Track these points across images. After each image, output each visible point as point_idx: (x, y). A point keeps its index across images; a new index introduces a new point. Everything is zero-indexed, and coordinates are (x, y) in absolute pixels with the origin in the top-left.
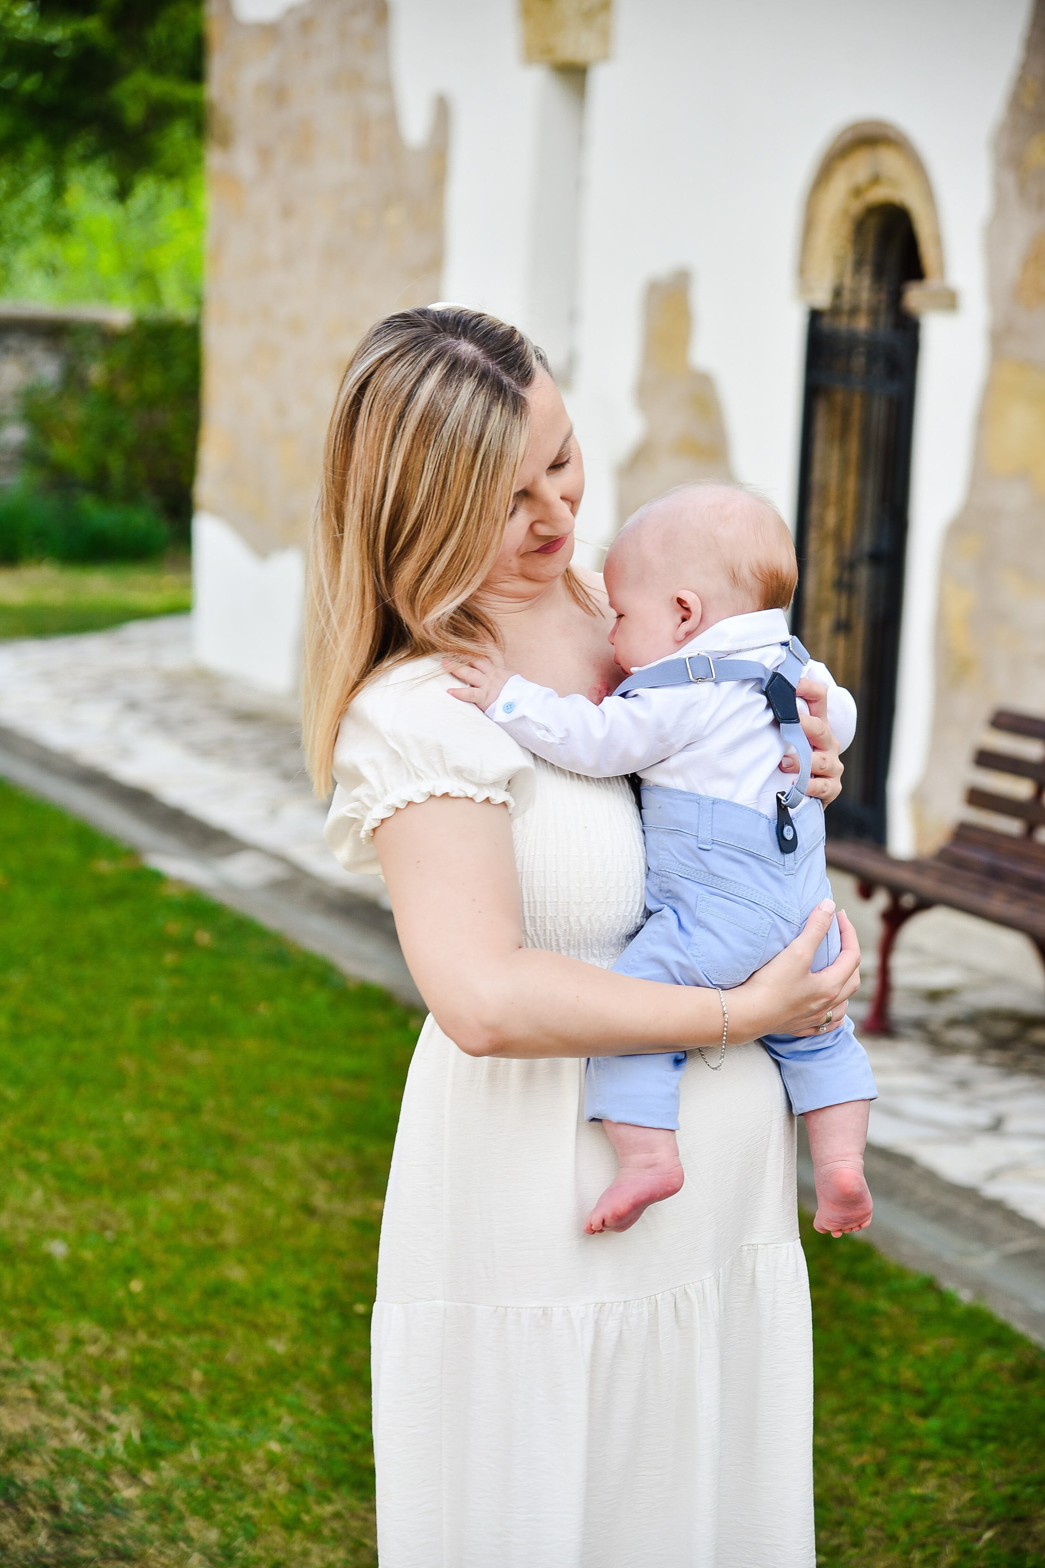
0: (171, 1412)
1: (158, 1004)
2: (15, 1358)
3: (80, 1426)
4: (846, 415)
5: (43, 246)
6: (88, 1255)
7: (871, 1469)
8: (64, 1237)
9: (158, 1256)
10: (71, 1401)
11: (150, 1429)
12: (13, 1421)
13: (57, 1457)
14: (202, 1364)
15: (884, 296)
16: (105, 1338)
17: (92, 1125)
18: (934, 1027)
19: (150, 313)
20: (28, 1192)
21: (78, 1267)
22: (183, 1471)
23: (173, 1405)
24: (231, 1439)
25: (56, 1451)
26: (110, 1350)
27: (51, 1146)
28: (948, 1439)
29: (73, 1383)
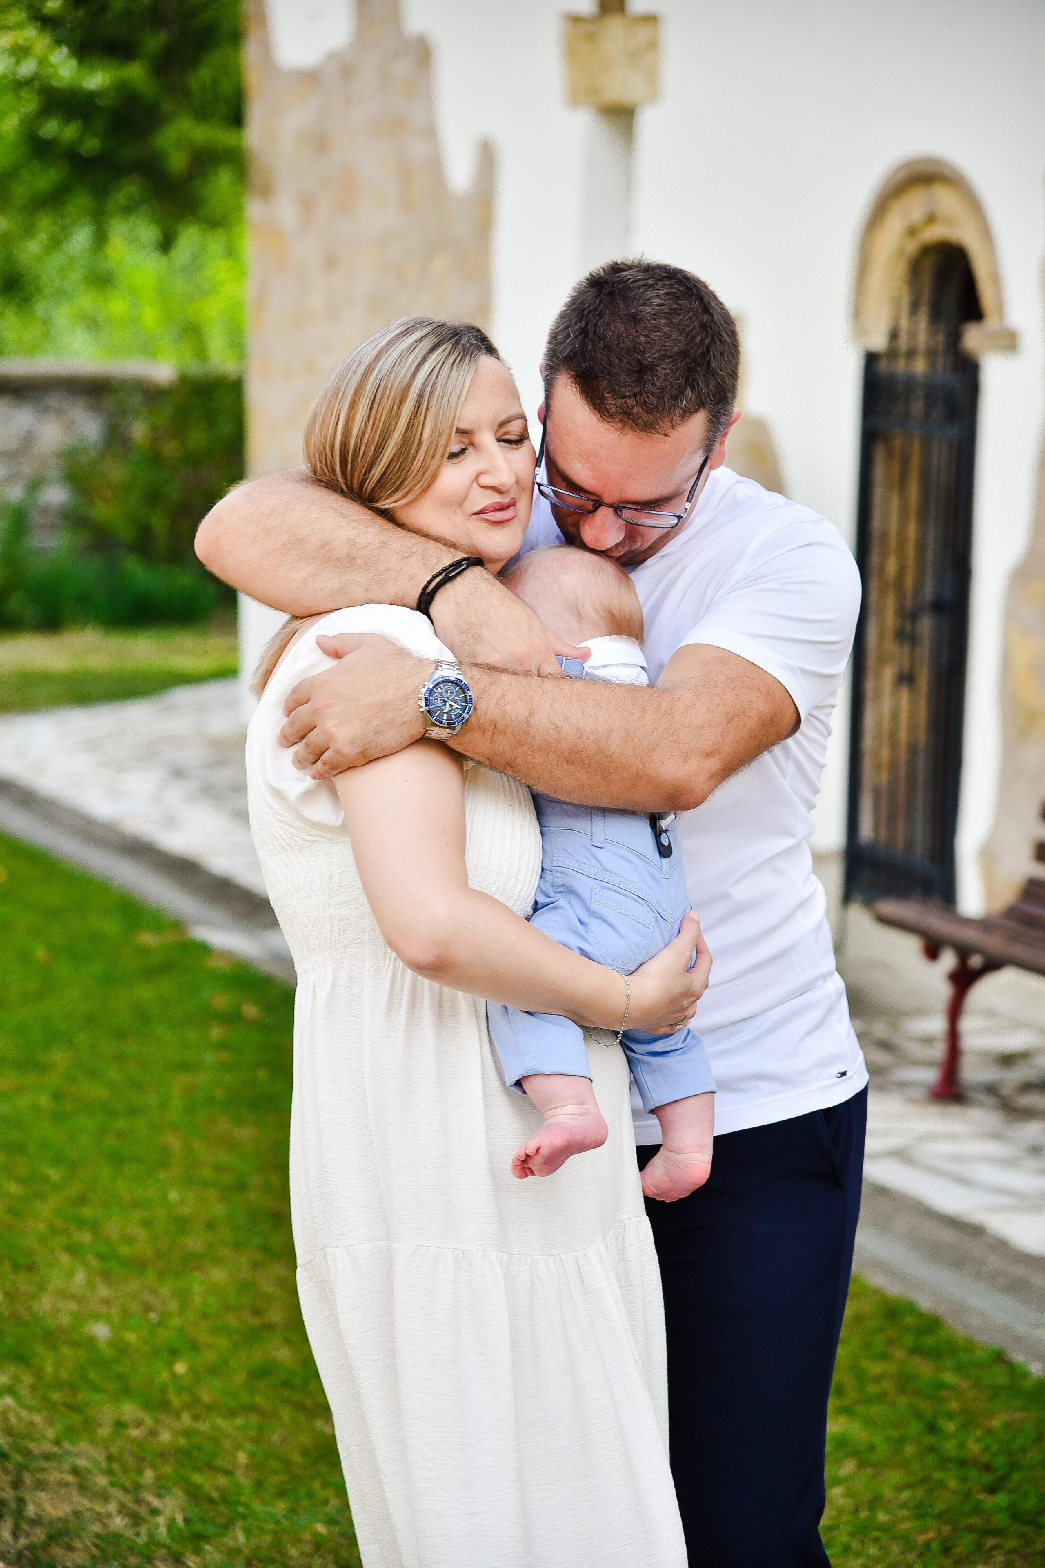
0: (215, 1495)
1: (203, 1079)
2: (57, 1442)
3: (123, 1509)
4: (905, 461)
5: (86, 300)
6: (131, 1337)
7: (935, 1546)
8: (108, 1320)
9: (203, 1338)
10: (113, 1484)
11: (194, 1511)
12: (55, 1507)
13: (98, 1542)
14: (248, 1446)
15: (941, 338)
16: (148, 1421)
17: (136, 1205)
18: (1006, 1091)
19: (194, 368)
20: (71, 1274)
21: (122, 1349)
22: (228, 1555)
23: (217, 1488)
24: (277, 1522)
25: (98, 1536)
26: (153, 1433)
27: (94, 1227)
28: (1015, 1515)
29: (116, 1467)
